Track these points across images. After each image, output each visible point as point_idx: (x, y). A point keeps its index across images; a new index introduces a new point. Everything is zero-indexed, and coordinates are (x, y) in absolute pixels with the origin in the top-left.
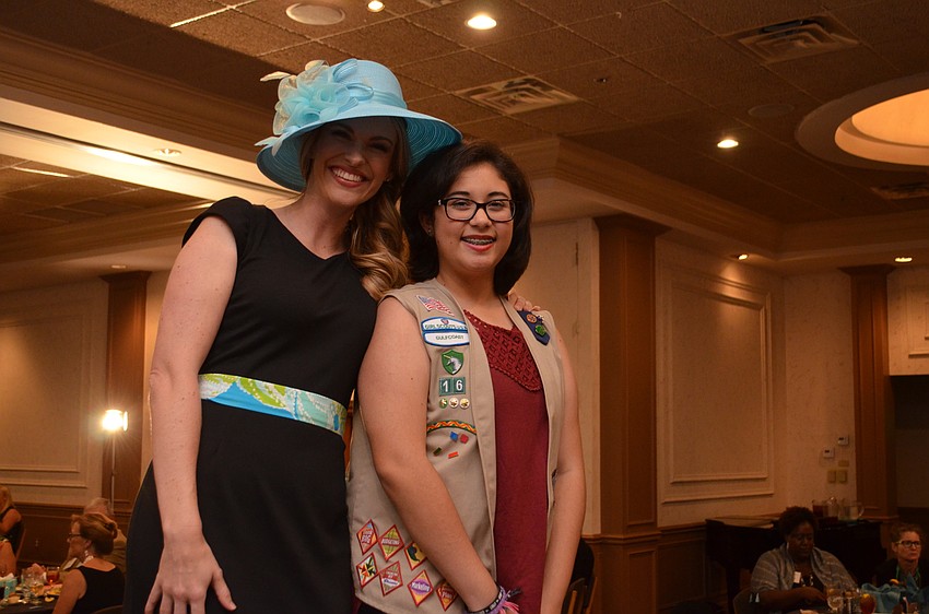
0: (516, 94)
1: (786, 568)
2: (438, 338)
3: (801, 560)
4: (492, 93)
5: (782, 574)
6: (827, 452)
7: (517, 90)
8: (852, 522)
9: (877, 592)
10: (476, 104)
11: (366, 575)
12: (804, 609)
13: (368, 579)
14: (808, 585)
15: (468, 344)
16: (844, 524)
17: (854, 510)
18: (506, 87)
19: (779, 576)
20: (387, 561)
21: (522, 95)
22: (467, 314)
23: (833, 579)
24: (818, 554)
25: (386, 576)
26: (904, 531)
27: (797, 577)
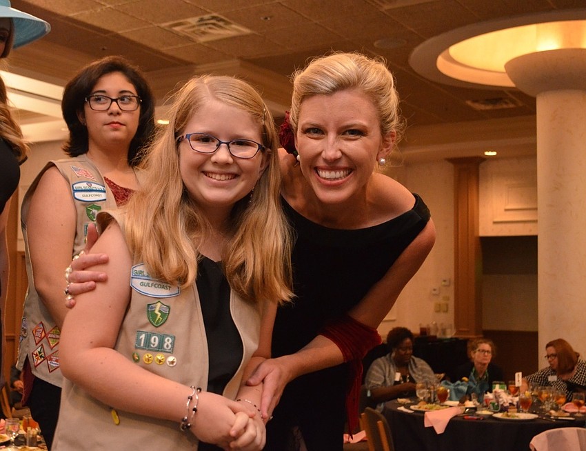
0: (206, 27)
1: (390, 371)
2: (83, 196)
3: (402, 364)
4: (189, 25)
5: (387, 375)
6: (435, 290)
7: (206, 24)
8: (447, 339)
9: (452, 386)
10: (177, 34)
11: (38, 359)
12: (400, 398)
13: (39, 361)
14: (405, 381)
15: (105, 200)
16: (441, 340)
17: (448, 331)
18: (199, 21)
19: (385, 376)
20: (52, 349)
21: (210, 28)
22: (106, 179)
23: (424, 378)
24: (414, 360)
25: (51, 359)
26: (481, 343)
27: (398, 377)
